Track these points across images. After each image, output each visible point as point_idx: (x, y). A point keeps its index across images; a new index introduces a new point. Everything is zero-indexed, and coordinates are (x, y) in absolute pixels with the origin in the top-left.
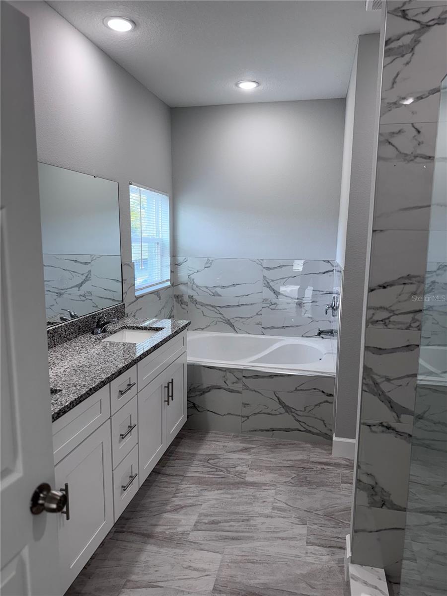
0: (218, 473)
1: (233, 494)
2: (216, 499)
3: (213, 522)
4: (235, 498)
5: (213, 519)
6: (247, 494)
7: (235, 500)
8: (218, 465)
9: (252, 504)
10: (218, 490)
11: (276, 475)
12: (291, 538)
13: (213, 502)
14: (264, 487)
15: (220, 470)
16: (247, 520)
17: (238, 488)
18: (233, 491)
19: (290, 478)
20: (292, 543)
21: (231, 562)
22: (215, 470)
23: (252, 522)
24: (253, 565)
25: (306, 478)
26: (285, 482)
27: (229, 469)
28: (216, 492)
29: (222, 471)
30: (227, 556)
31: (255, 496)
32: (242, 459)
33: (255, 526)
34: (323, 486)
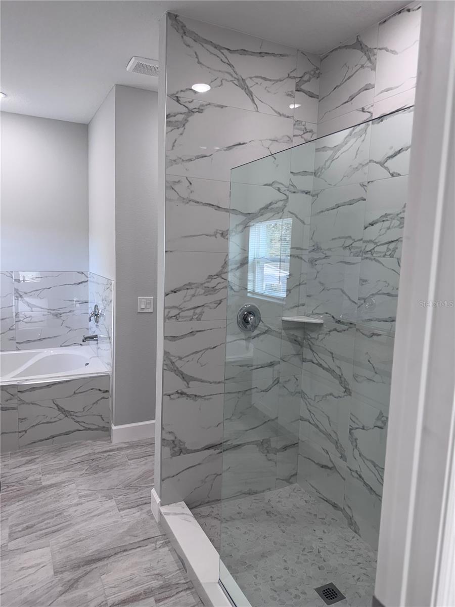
0: (9, 489)
1: (36, 500)
2: (20, 509)
3: (27, 528)
4: (40, 502)
5: (25, 525)
6: (50, 495)
7: (40, 504)
8: (7, 482)
9: (59, 501)
10: (18, 502)
11: (71, 472)
12: (105, 512)
13: (19, 512)
14: (63, 485)
15: (11, 485)
16: (60, 514)
17: (39, 493)
18: (35, 497)
19: (84, 471)
20: (108, 514)
21: (61, 549)
22: (6, 487)
23: (65, 514)
24: (81, 542)
25: (98, 466)
26: (81, 475)
27: (21, 482)
28: (17, 504)
29: (14, 486)
30: (55, 546)
31: (58, 494)
32: (30, 470)
33: (70, 515)
34: (114, 467)
